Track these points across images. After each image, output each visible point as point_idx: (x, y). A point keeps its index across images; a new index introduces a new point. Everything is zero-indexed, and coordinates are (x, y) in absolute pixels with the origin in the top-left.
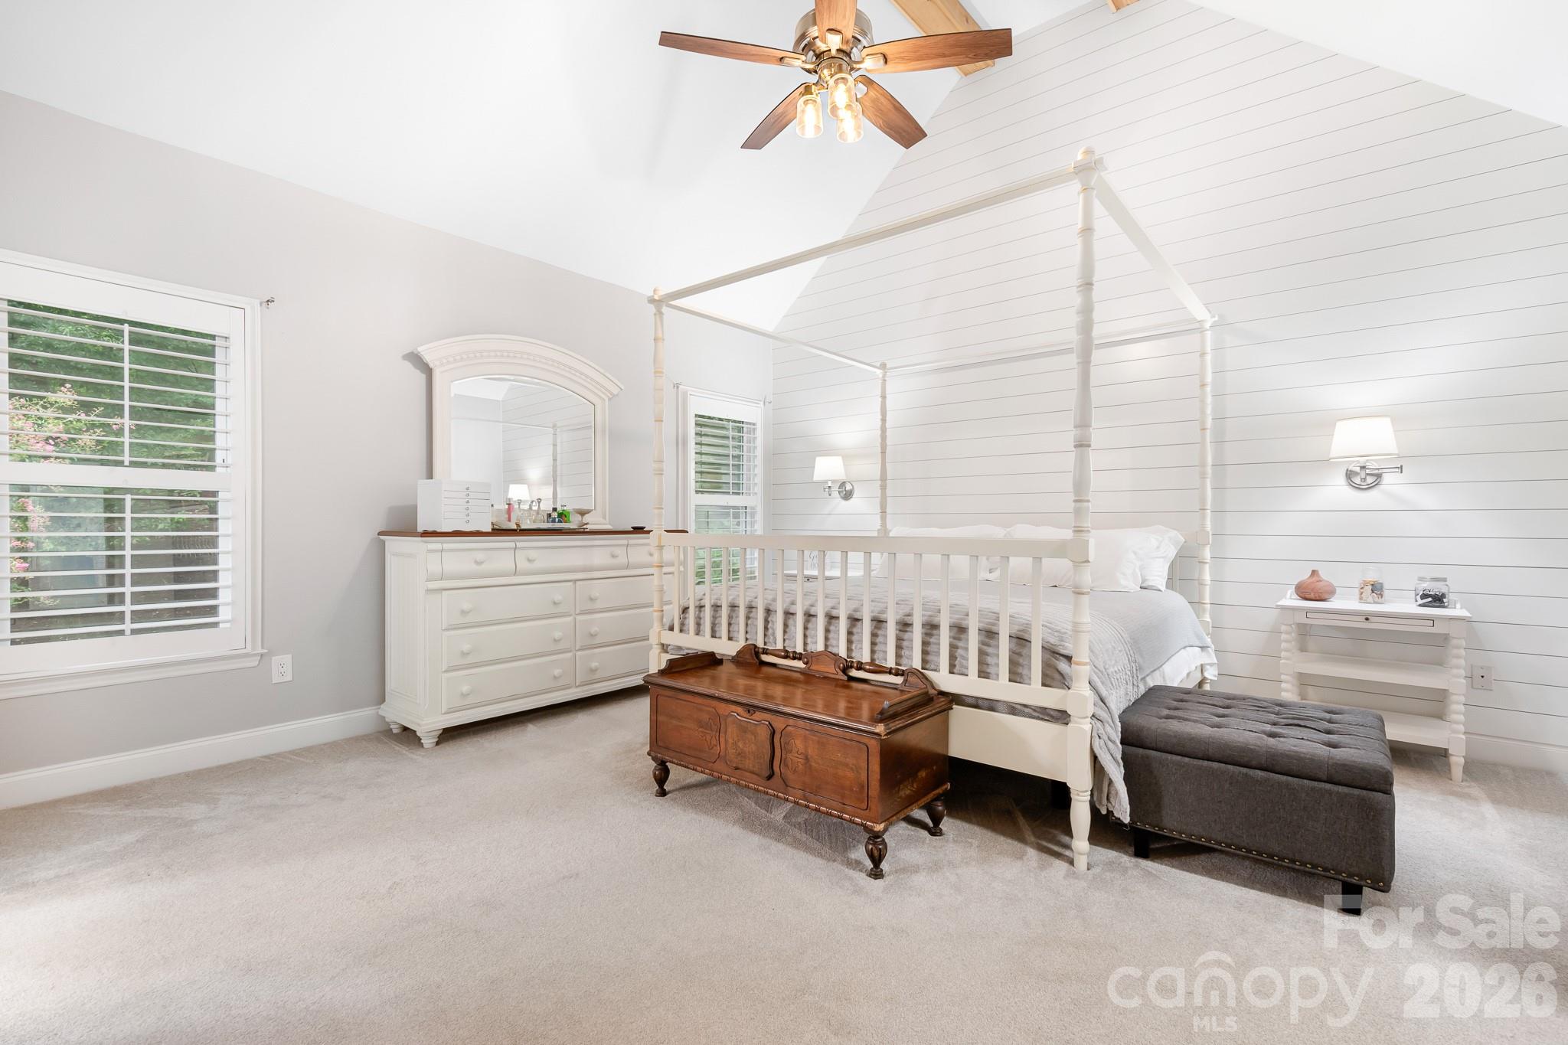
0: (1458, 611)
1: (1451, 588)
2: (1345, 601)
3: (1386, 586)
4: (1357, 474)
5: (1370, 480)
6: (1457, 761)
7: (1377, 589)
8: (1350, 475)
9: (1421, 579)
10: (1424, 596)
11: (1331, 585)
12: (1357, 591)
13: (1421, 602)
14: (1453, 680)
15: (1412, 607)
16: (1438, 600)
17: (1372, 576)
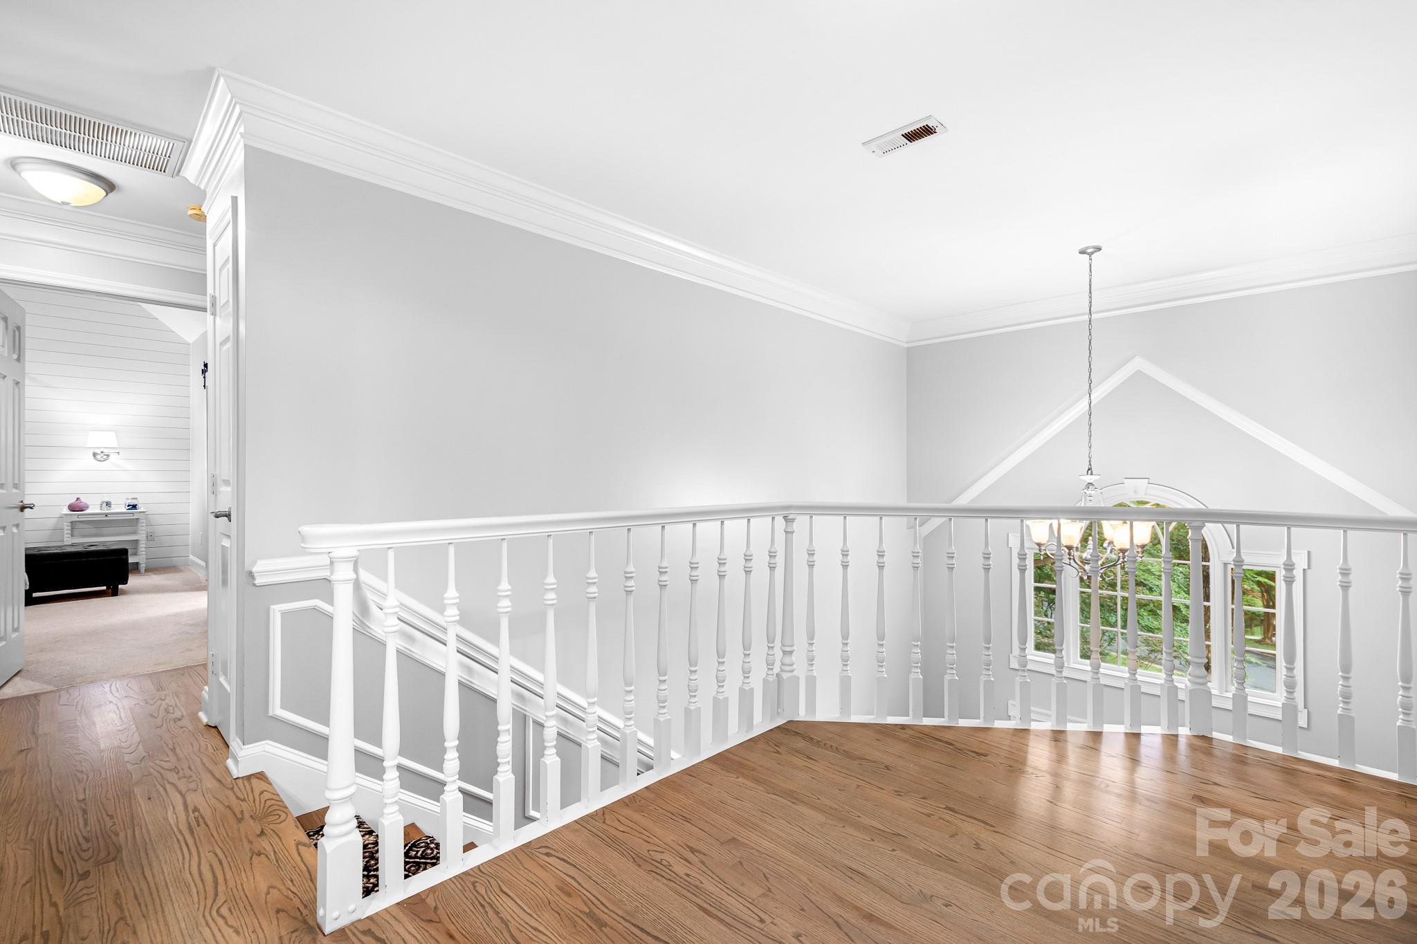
0: (142, 510)
1: (139, 502)
2: (94, 509)
3: (112, 503)
4: (98, 454)
5: (105, 457)
6: (142, 567)
7: (108, 504)
8: (95, 455)
9: (128, 499)
10: (129, 506)
11: (87, 504)
12: (99, 507)
13: (127, 508)
14: (141, 536)
15: (124, 510)
16: (134, 507)
17: (107, 499)
